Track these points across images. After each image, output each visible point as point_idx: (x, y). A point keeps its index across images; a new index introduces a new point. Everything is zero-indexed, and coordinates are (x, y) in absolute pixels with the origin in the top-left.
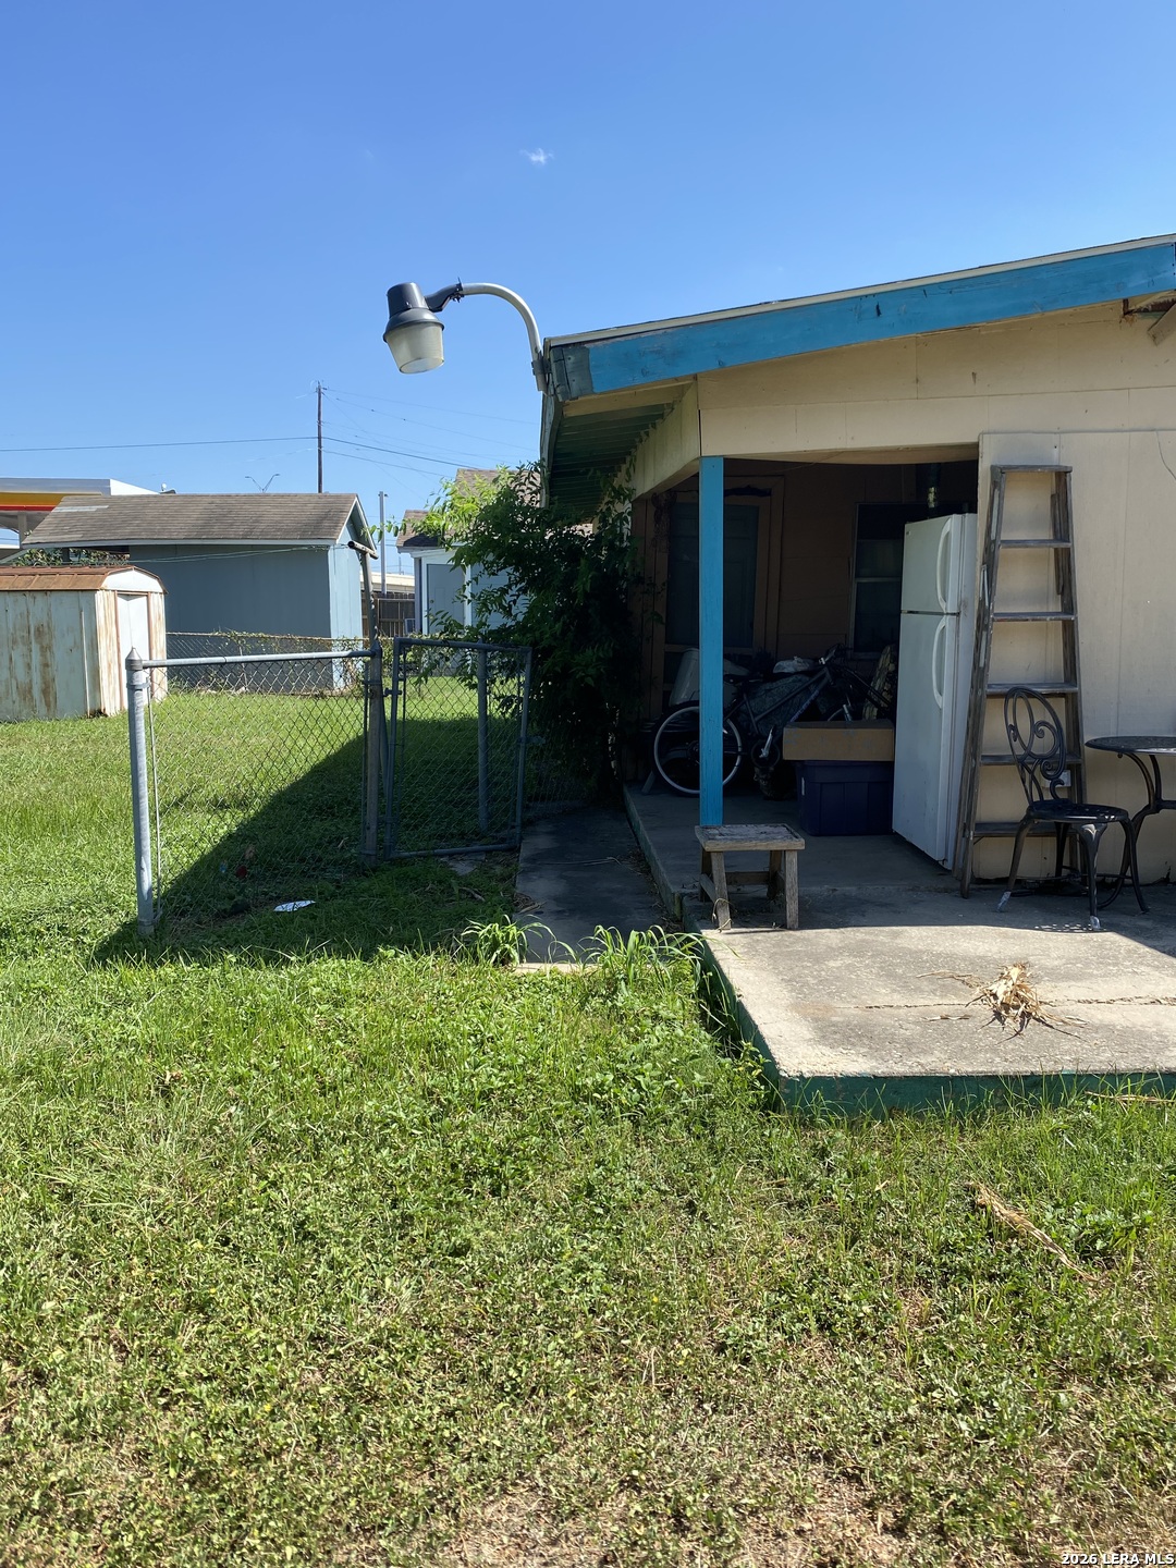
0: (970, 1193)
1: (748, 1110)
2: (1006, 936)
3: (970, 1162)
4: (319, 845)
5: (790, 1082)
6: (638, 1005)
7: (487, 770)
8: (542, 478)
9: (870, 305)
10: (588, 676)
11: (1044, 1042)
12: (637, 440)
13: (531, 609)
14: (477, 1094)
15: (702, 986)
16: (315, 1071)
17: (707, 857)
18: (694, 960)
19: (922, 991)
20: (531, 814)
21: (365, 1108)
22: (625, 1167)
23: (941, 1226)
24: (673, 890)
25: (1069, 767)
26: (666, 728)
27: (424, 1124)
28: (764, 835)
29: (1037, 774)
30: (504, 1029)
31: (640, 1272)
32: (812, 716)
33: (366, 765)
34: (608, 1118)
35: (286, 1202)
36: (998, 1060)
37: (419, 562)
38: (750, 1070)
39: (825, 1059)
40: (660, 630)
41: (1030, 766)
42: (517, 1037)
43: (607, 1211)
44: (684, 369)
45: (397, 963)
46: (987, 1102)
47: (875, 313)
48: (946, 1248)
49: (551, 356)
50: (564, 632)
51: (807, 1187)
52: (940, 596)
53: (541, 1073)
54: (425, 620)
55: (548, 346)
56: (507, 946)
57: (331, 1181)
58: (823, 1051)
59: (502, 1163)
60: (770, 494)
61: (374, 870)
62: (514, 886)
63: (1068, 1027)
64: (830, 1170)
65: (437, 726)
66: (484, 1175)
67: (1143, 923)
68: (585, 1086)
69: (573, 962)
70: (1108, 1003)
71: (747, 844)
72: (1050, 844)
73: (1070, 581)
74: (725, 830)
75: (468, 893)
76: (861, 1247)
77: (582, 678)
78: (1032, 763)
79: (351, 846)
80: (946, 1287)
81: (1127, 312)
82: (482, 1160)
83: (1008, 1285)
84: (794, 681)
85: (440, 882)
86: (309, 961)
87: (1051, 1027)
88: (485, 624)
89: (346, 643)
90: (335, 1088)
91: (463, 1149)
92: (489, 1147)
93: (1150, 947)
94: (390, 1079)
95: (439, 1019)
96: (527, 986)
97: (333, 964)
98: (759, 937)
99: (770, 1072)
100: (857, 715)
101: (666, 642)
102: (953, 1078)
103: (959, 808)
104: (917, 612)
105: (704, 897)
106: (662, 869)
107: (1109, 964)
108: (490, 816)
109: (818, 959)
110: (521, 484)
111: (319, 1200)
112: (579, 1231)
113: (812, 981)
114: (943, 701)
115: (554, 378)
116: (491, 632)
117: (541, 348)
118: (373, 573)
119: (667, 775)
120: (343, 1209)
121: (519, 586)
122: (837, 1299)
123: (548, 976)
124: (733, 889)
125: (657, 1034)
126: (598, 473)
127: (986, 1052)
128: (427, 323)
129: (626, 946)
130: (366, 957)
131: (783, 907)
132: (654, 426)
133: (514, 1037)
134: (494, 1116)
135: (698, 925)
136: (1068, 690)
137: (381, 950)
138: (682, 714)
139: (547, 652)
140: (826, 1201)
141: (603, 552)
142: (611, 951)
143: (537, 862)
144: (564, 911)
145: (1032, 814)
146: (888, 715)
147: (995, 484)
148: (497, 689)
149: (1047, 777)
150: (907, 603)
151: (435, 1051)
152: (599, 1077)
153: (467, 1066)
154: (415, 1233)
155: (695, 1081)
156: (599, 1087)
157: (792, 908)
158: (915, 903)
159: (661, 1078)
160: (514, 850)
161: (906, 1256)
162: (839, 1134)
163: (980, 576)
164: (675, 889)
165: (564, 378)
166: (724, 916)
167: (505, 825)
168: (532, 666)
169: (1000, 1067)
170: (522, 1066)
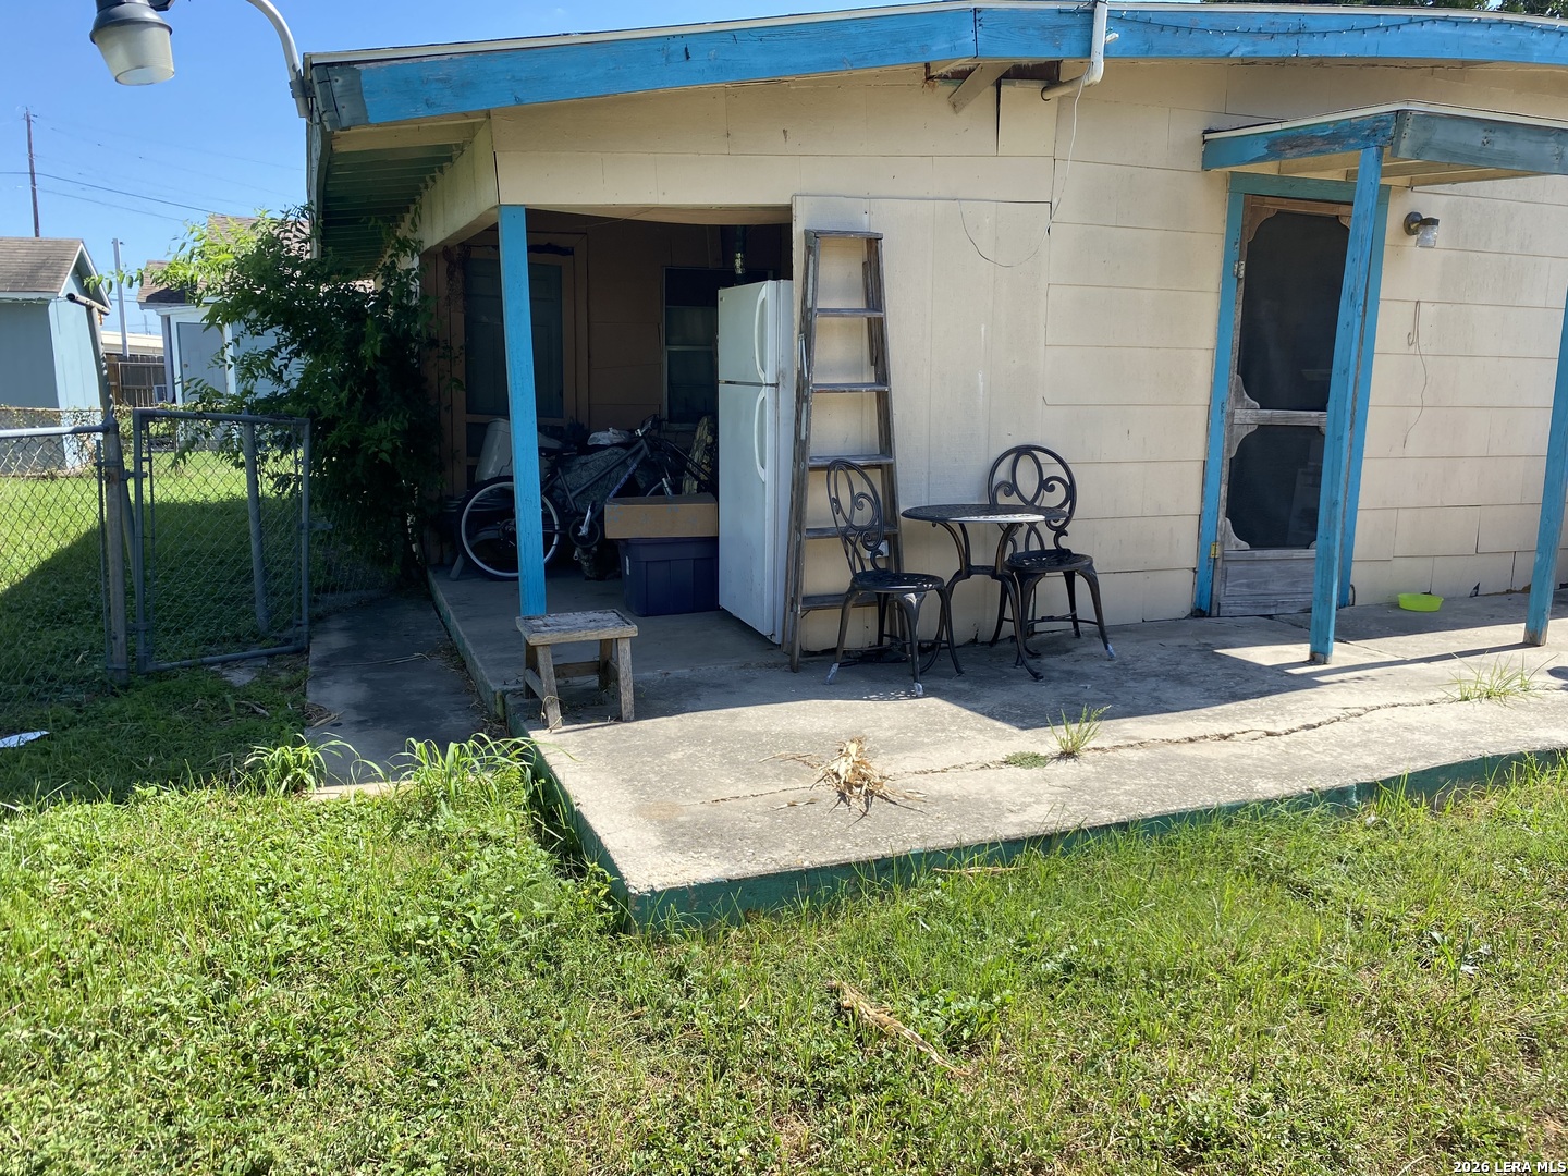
0: (834, 994)
1: (596, 936)
2: (838, 710)
3: (830, 959)
4: (52, 660)
5: (641, 899)
6: (463, 826)
7: (263, 562)
8: (312, 225)
9: (678, 46)
10: (382, 451)
11: (890, 821)
12: (422, 186)
13: (307, 375)
14: (271, 960)
15: (534, 796)
16: (55, 956)
17: (531, 652)
18: (523, 766)
19: (766, 777)
20: (320, 609)
21: (124, 998)
22: (460, 1024)
23: (810, 1039)
24: (493, 688)
25: (886, 538)
26: (474, 506)
27: (205, 1007)
28: (593, 624)
29: (859, 546)
30: (301, 874)
31: (487, 1154)
32: (630, 491)
33: (106, 562)
34: (436, 968)
35: (17, 1140)
36: (849, 845)
37: (167, 320)
38: (596, 892)
39: (677, 868)
40: (460, 398)
41: (852, 538)
42: (319, 881)
43: (442, 1082)
44: (475, 104)
45: (160, 803)
46: (841, 893)
47: (684, 57)
48: (818, 1063)
49: (314, 75)
50: (351, 401)
51: (668, 1015)
52: (758, 366)
53: (350, 922)
54: (178, 388)
55: (310, 65)
56: (300, 770)
57: (80, 1101)
58: (674, 858)
59: (309, 1045)
60: (572, 253)
61: (126, 687)
62: (304, 695)
63: (910, 802)
64: (689, 991)
65: (202, 509)
66: (286, 1062)
67: (961, 686)
68: (406, 931)
69: (380, 780)
70: (943, 772)
71: (577, 634)
72: (871, 613)
73: (883, 353)
74: (549, 620)
75: (248, 708)
76: (730, 1077)
77: (375, 454)
78: (853, 535)
79: (95, 658)
80: (821, 1107)
81: (929, 78)
82: (282, 1045)
83: (886, 1096)
84: (610, 454)
85: (212, 697)
86: (41, 810)
87: (896, 804)
88: (251, 392)
89: (78, 414)
90: (81, 975)
91: (258, 1034)
92: (291, 1026)
93: (970, 710)
94: (157, 952)
95: (218, 868)
96: (326, 816)
97: (74, 810)
98: (593, 733)
99: (618, 892)
100: (677, 489)
101: (468, 412)
102: (808, 871)
103: (787, 583)
104: (734, 383)
105: (530, 693)
106: (479, 665)
107: (937, 731)
108: (269, 615)
109: (658, 752)
110: (287, 231)
111: (64, 1132)
112: (410, 1112)
113: (654, 778)
114: (766, 475)
115: (319, 102)
116: (259, 402)
117: (300, 66)
118: (102, 332)
119: (478, 558)
120: (99, 1138)
121: (290, 348)
122: (711, 1143)
123: (352, 802)
124: (562, 682)
125: (487, 858)
126: (380, 223)
127: (837, 838)
128: (147, 23)
129: (444, 758)
130: (119, 799)
131: (617, 697)
132: (441, 170)
133: (314, 882)
134: (295, 982)
135: (524, 726)
136: (884, 461)
137: (138, 789)
138: (491, 491)
139: (330, 424)
140: (688, 1028)
141: (389, 311)
142: (426, 767)
143: (330, 664)
144: (366, 721)
145: (856, 586)
146: (710, 488)
147: (810, 250)
148: (270, 466)
149: (868, 548)
150: (724, 373)
151: (216, 911)
152: (421, 920)
153: (257, 927)
154: (199, 1155)
155: (534, 911)
156: (422, 933)
157: (627, 697)
158: (748, 681)
159: (496, 911)
160: (302, 651)
161: (778, 1079)
162: (696, 949)
163: (798, 344)
164: (496, 687)
165: (331, 103)
166: (554, 714)
167: (289, 624)
168: (311, 441)
169: (852, 854)
170: (328, 917)
